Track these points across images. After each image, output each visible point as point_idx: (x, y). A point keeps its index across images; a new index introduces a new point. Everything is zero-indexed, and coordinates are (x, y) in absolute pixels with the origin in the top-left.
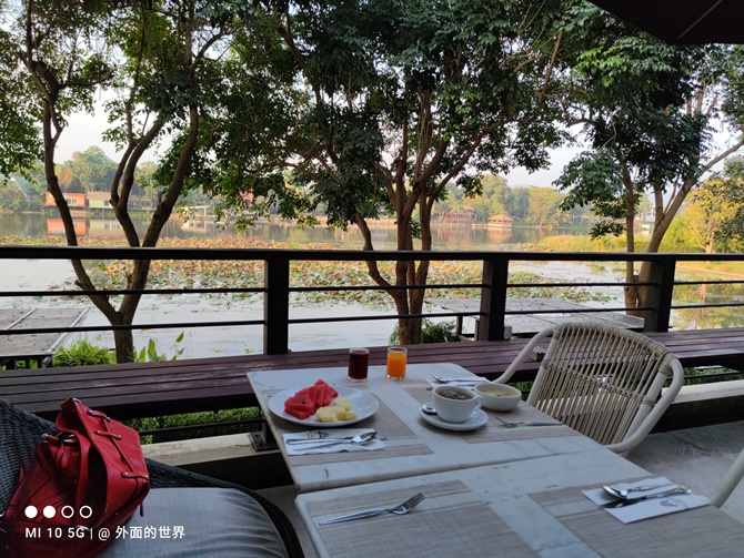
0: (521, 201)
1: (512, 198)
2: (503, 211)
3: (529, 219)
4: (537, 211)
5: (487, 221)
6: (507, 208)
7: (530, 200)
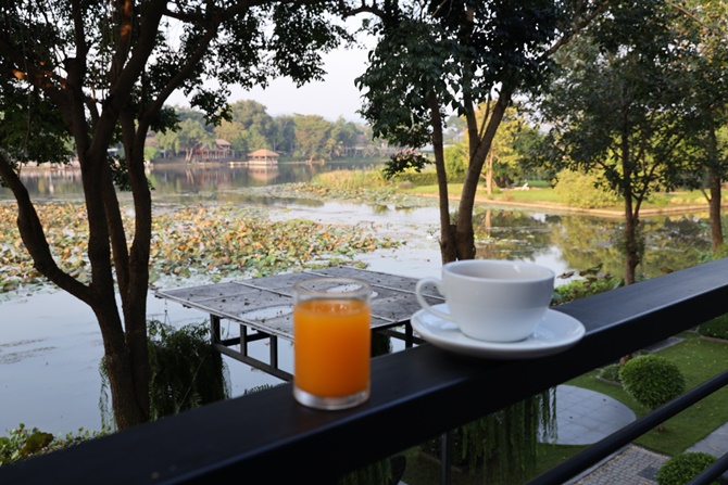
0: (286, 132)
1: (274, 129)
2: (265, 145)
3: (296, 154)
4: (305, 144)
5: (248, 158)
6: (269, 142)
7: (296, 131)
